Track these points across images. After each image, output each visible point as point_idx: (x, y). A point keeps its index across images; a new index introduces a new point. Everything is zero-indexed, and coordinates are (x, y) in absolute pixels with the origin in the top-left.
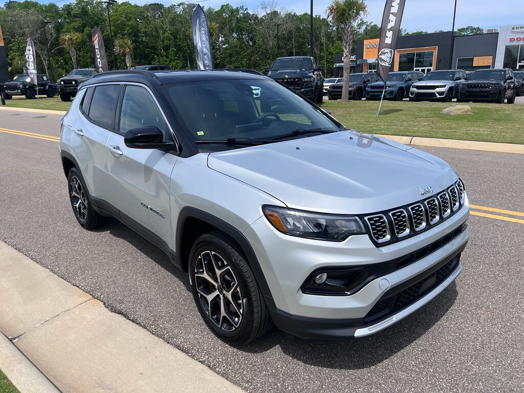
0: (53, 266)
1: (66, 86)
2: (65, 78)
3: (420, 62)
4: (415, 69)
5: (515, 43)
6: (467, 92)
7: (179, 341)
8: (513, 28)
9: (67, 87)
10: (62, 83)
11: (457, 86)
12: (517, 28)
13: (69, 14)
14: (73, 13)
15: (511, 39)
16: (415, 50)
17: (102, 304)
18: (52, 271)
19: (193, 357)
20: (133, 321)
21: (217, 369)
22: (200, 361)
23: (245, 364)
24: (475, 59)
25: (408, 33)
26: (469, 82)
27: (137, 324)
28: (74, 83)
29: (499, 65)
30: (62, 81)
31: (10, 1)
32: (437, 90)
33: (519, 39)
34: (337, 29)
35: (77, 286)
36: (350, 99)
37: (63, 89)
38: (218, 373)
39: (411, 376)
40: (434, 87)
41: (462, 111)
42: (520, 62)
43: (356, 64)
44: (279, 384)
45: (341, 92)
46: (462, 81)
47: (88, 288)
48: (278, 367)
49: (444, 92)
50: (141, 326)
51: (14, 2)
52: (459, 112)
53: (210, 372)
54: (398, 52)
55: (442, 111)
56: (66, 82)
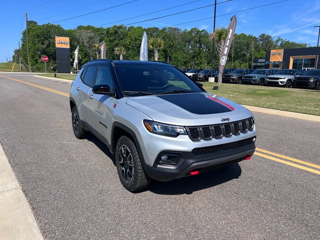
13: (108, 32)
14: (110, 32)
40: (278, 79)
49: (284, 82)
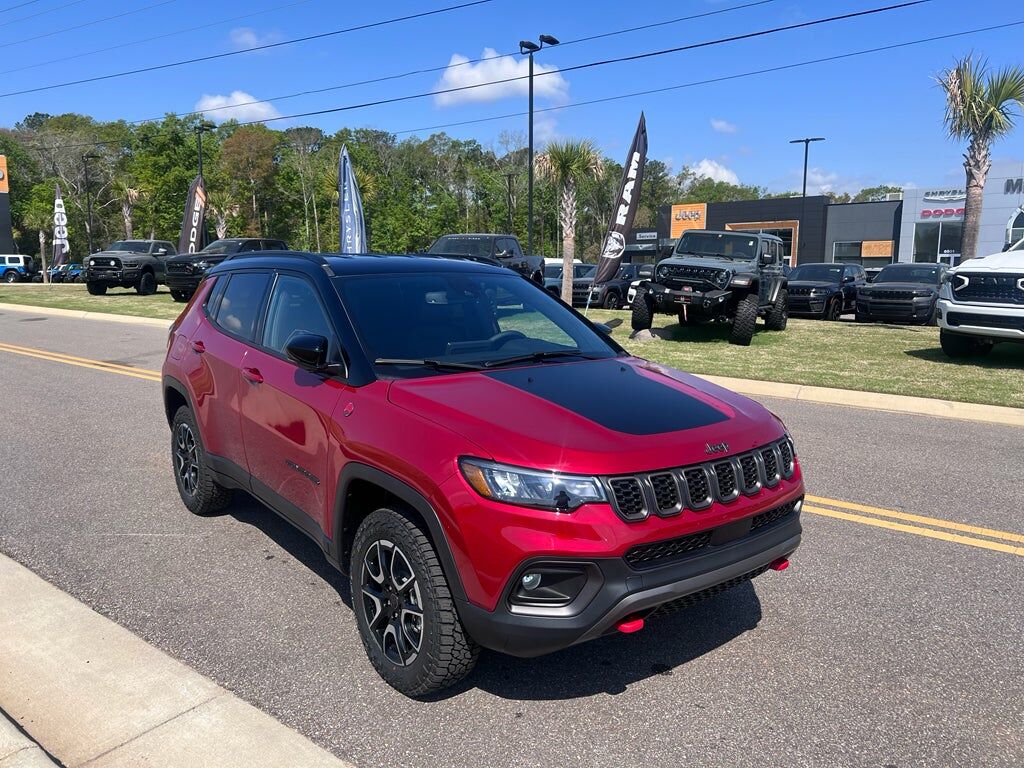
1: (98, 269)
2: (99, 255)
5: (931, 219)
8: (927, 194)
9: (101, 270)
10: (92, 263)
12: (933, 193)
15: (924, 212)
24: (865, 244)
28: (113, 263)
29: (907, 256)
31: (37, 114)
33: (938, 213)
42: (942, 252)
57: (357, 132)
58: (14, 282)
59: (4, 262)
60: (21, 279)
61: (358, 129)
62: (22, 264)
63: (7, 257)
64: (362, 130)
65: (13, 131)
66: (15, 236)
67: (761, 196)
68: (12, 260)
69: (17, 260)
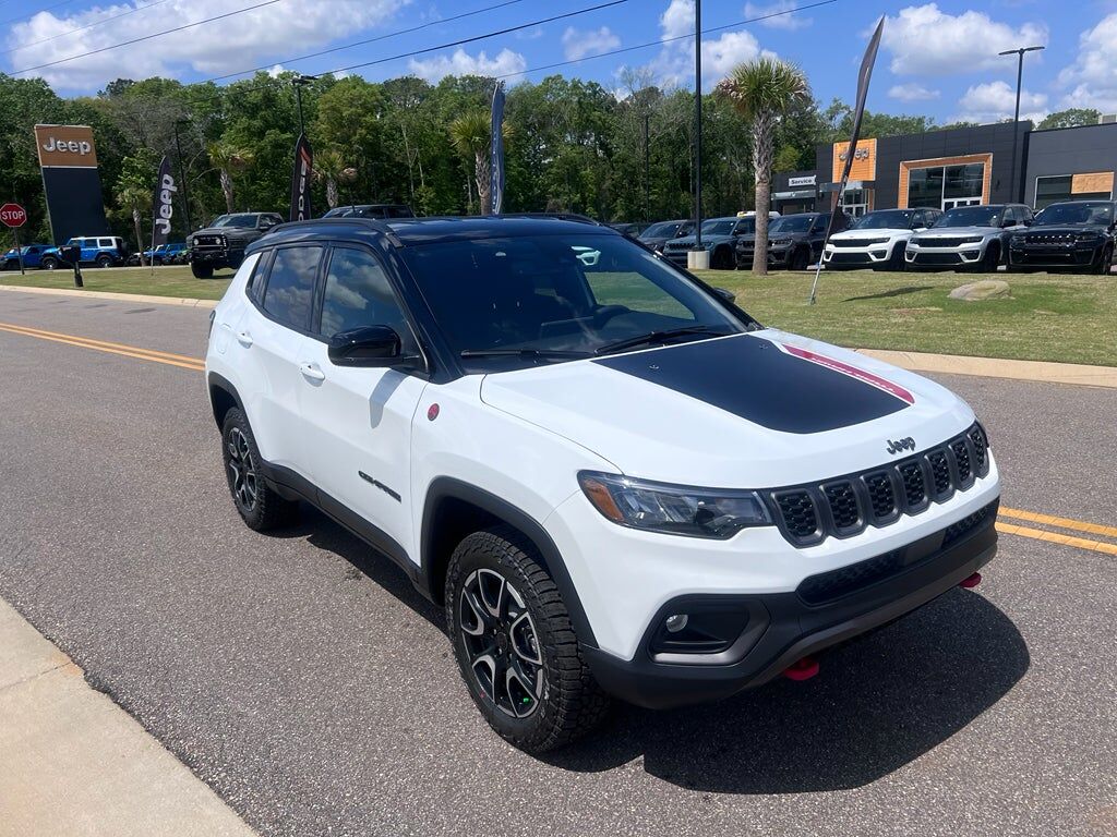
0: (25, 602)
2: (203, 232)
3: (954, 186)
4: (944, 201)
6: (1026, 251)
7: (186, 745)
10: (196, 242)
11: (1007, 237)
16: (945, 163)
17: (83, 672)
18: (21, 611)
19: (197, 774)
20: (123, 707)
21: (231, 798)
22: (208, 783)
23: (287, 789)
24: (1076, 178)
25: (934, 127)
26: (1033, 229)
27: (128, 712)
28: (218, 241)
30: (195, 237)
32: (964, 246)
34: (784, 121)
35: (53, 641)
36: (770, 268)
37: (197, 255)
38: (230, 804)
39: (587, 819)
41: (991, 292)
43: (818, 193)
44: (330, 828)
45: (752, 253)
46: (1020, 227)
47: (69, 645)
48: (344, 797)
50: (134, 716)
51: (125, 82)
52: (984, 294)
53: (218, 802)
54: (907, 166)
55: (949, 292)
56: (203, 240)
57: (464, 79)
58: (109, 266)
59: (96, 245)
60: (115, 263)
61: (464, 75)
62: (114, 246)
63: (98, 239)
64: (468, 77)
65: (96, 100)
66: (107, 215)
67: (927, 127)
68: (103, 243)
69: (109, 243)
